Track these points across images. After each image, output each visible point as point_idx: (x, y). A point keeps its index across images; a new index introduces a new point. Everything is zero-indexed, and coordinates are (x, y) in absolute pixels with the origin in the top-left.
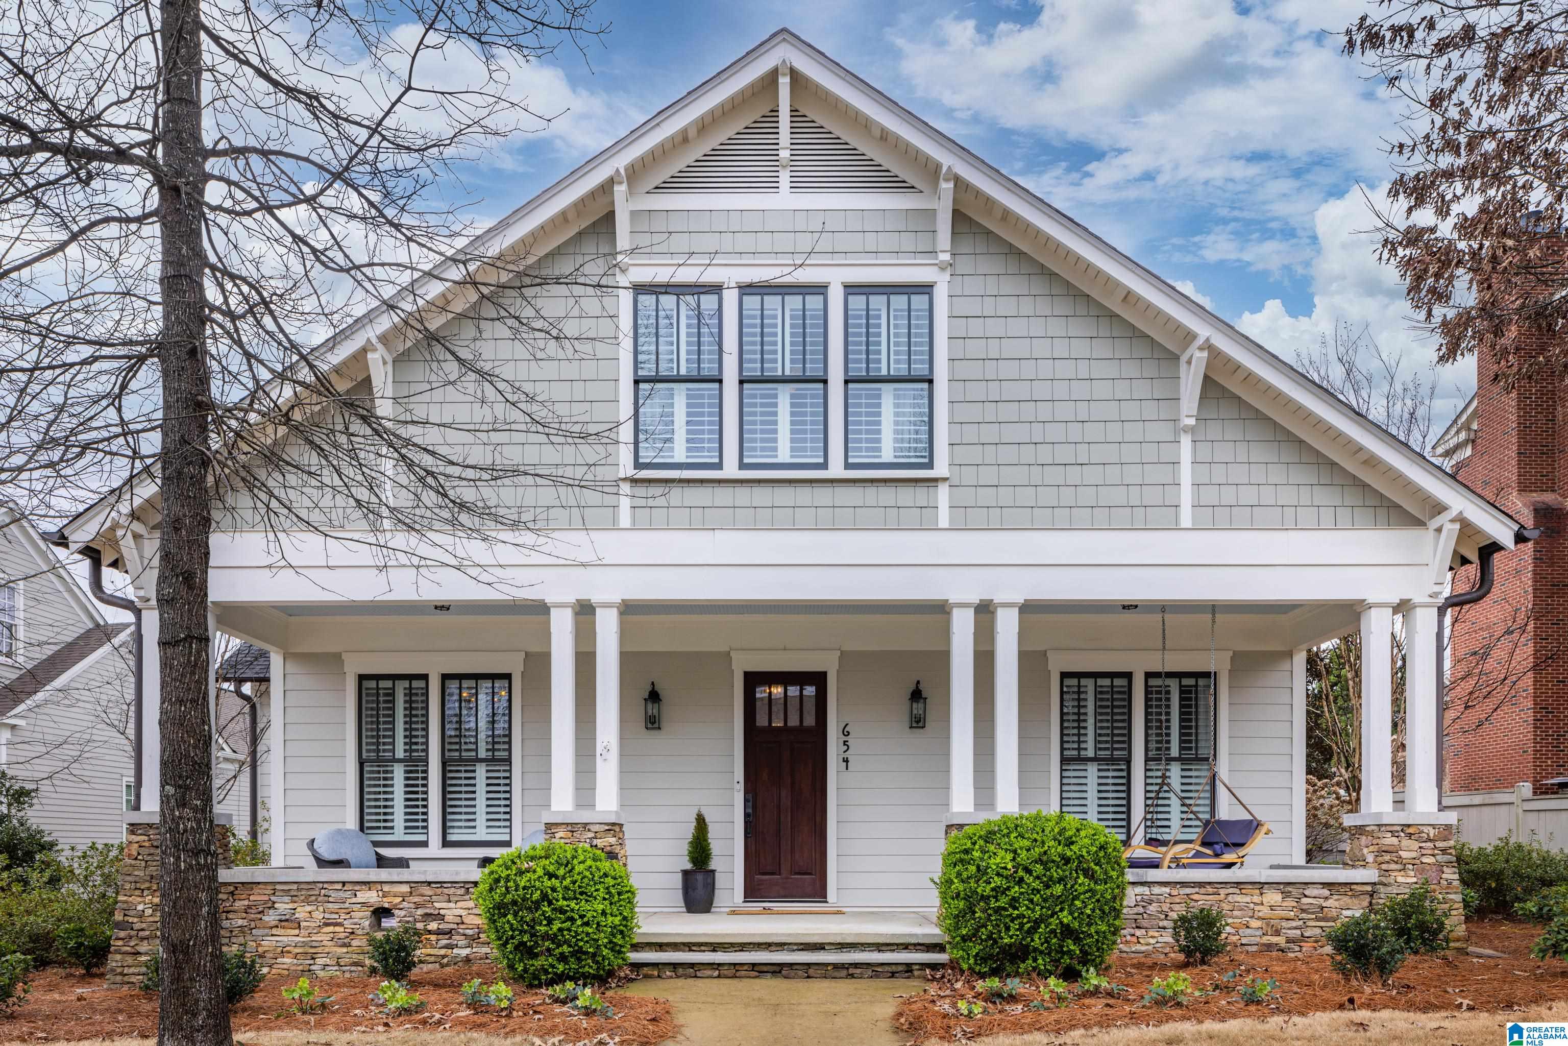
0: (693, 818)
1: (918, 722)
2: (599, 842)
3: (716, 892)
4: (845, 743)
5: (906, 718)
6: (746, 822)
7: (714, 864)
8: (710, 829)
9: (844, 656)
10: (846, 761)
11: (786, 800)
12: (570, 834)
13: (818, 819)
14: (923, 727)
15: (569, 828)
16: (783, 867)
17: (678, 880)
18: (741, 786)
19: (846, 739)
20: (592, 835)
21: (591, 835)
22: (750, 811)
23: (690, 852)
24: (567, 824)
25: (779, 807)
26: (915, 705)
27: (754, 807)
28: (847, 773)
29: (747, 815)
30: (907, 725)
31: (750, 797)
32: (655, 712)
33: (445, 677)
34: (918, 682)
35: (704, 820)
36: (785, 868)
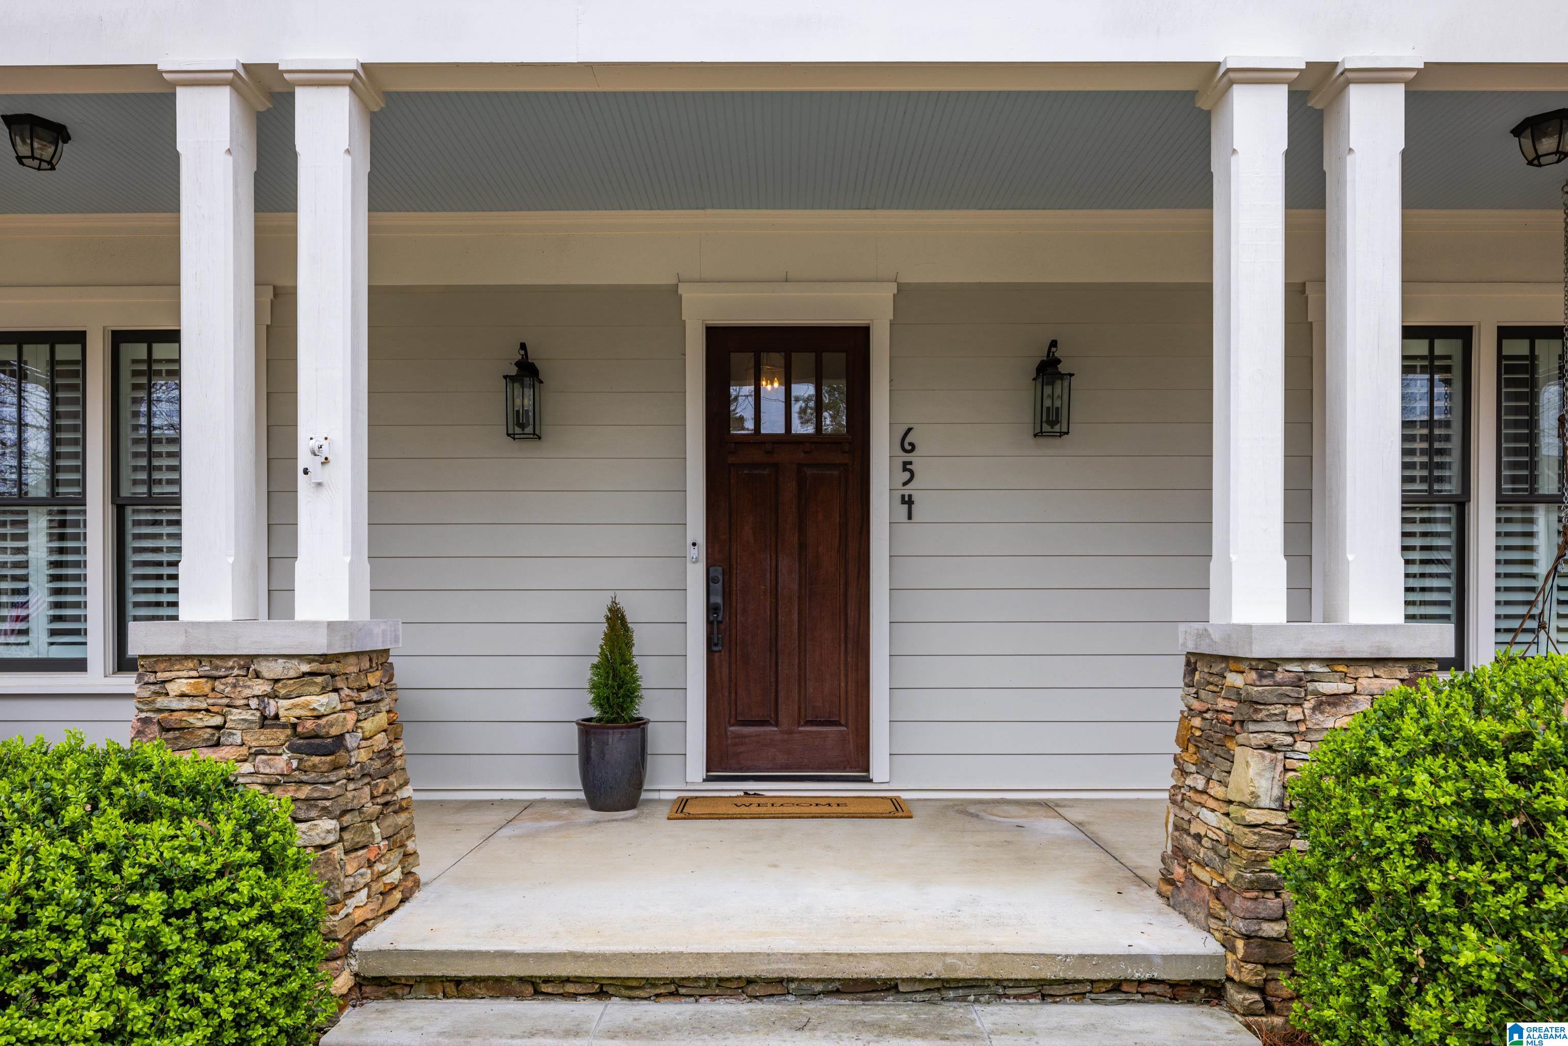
0: (601, 613)
1: (1052, 424)
2: (282, 707)
3: (649, 759)
4: (906, 466)
5: (1026, 417)
6: (709, 623)
7: (645, 708)
8: (636, 639)
9: (904, 293)
10: (908, 501)
11: (789, 582)
12: (206, 687)
13: (852, 613)
14: (1062, 434)
15: (206, 669)
16: (782, 708)
17: (571, 739)
18: (700, 553)
19: (908, 457)
20: (267, 688)
21: (261, 687)
22: (718, 599)
23: (594, 686)
24: (200, 658)
25: (775, 592)
26: (1048, 390)
27: (727, 593)
28: (908, 527)
29: (711, 609)
30: (1029, 430)
31: (718, 572)
32: (528, 403)
33: (119, 338)
34: (1054, 344)
35: (623, 619)
36: (787, 712)
